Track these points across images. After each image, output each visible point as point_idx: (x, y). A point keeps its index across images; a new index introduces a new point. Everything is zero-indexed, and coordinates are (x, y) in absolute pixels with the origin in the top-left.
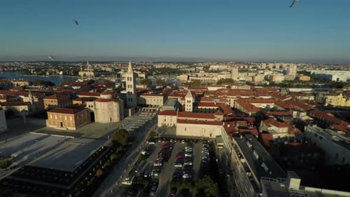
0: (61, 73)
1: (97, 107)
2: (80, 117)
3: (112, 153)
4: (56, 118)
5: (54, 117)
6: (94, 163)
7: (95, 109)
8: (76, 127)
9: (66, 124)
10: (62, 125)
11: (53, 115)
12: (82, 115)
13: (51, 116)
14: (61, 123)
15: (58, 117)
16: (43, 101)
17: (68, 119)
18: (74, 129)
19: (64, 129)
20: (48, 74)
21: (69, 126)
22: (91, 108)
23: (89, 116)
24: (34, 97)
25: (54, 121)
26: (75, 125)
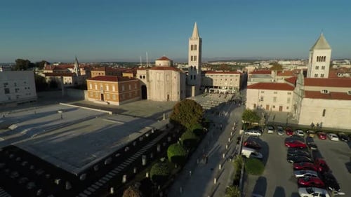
1: (150, 79)
2: (127, 88)
3: (169, 144)
4: (96, 88)
5: (94, 87)
6: (130, 161)
7: (148, 81)
8: (120, 101)
9: (107, 97)
10: (103, 99)
11: (92, 83)
12: (130, 87)
13: (91, 85)
14: (102, 95)
15: (99, 87)
16: (91, 74)
17: (111, 89)
18: (117, 104)
19: (105, 103)
21: (111, 99)
22: (142, 80)
23: (141, 90)
24: (81, 69)
25: (94, 93)
26: (118, 98)
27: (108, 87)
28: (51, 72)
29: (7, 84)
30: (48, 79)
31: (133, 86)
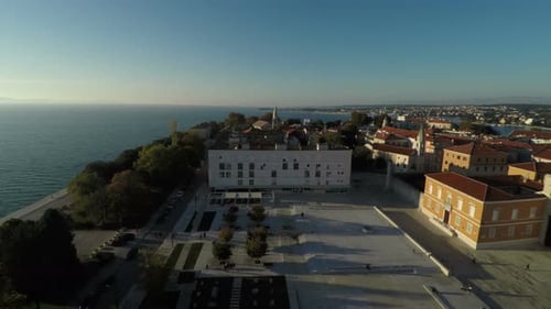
0: (529, 121)
2: (505, 216)
4: (439, 196)
5: (435, 192)
8: (480, 241)
9: (455, 220)
10: (446, 221)
11: (434, 186)
12: (515, 213)
13: (431, 188)
14: (447, 213)
15: (444, 195)
16: (442, 154)
17: (466, 208)
18: (473, 244)
20: (503, 121)
21: (463, 229)
24: (428, 143)
25: (433, 203)
26: (476, 234)
27: (460, 203)
28: (383, 142)
29: (319, 166)
30: (375, 154)
31: (524, 213)
